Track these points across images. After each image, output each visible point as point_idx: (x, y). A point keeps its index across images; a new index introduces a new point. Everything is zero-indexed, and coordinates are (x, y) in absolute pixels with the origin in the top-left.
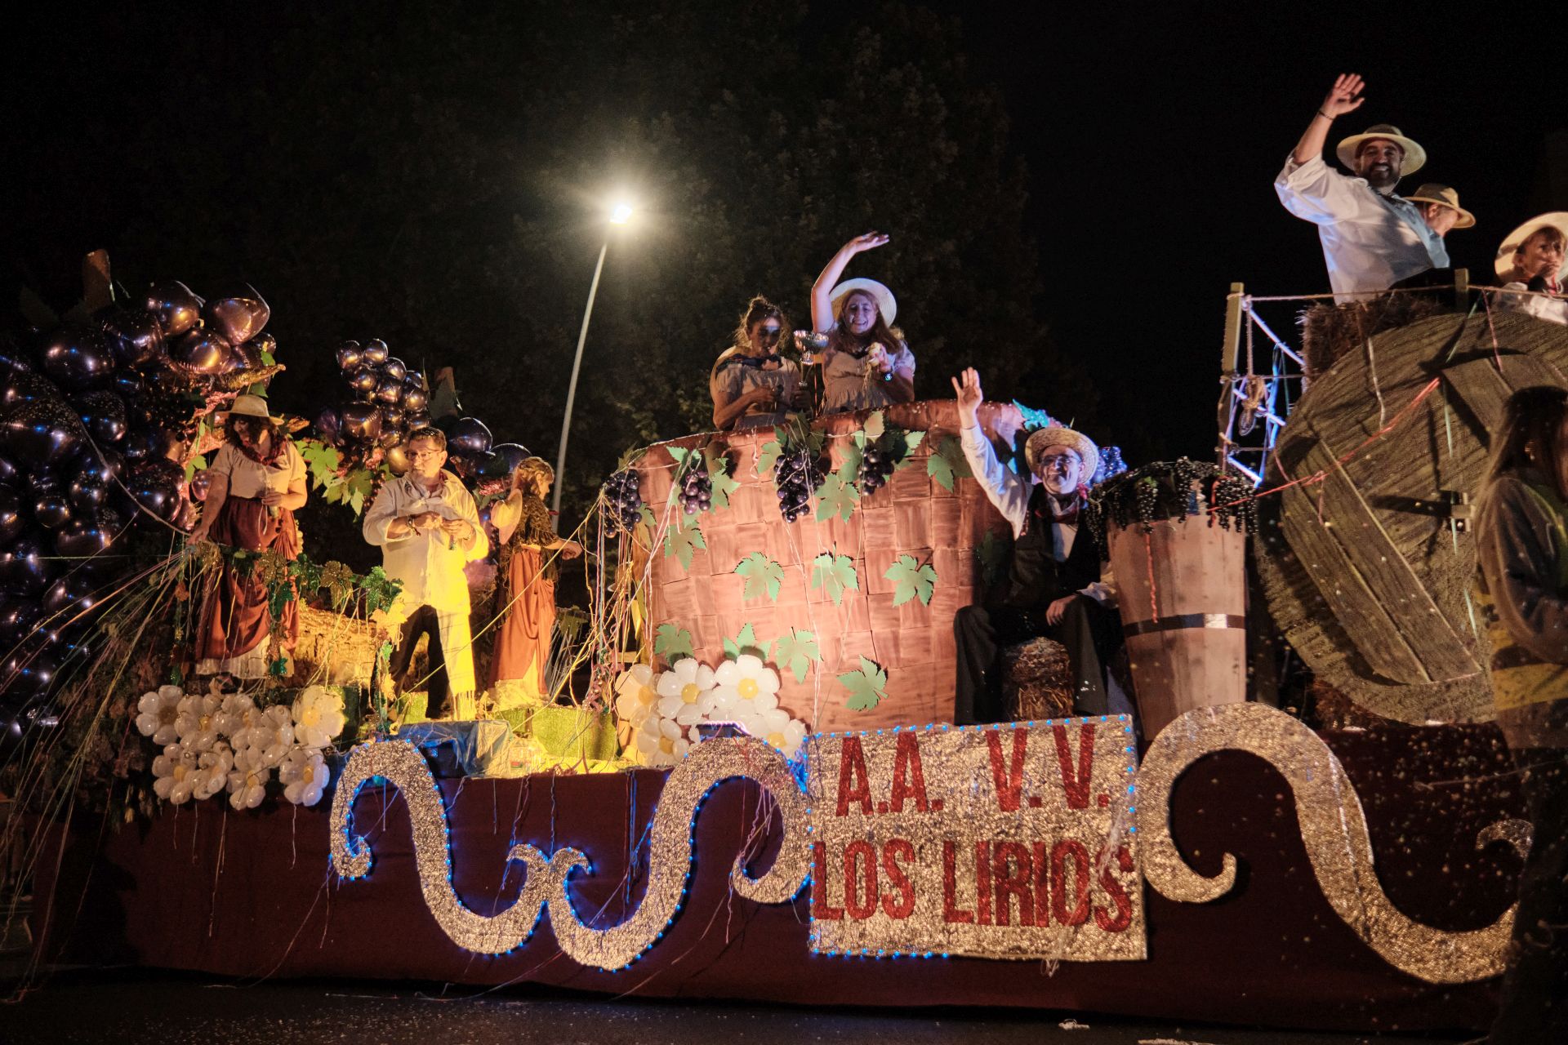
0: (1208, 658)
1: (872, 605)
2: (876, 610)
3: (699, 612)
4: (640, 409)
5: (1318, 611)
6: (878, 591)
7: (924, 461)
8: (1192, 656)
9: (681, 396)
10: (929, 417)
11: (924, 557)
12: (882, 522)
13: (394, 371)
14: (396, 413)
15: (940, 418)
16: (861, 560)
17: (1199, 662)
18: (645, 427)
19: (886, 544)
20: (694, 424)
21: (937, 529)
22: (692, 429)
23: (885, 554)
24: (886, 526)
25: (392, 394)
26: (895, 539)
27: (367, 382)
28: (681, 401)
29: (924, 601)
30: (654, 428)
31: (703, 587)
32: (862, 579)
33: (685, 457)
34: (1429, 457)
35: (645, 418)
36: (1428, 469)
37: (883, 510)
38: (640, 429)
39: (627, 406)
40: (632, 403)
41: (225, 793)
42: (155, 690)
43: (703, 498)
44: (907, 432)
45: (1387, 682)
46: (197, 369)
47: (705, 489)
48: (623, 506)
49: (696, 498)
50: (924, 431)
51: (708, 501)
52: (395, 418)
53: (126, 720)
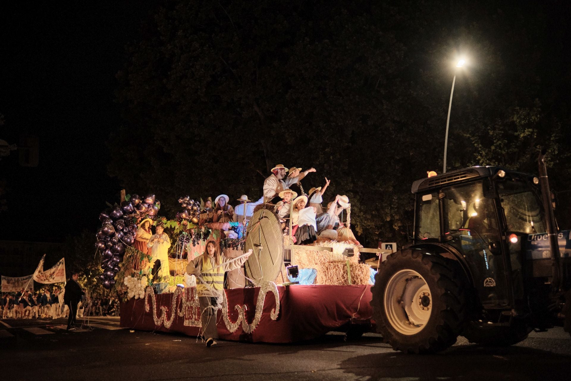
4: (473, 136)
5: (249, 265)
7: (213, 235)
9: (489, 129)
10: (213, 226)
13: (191, 202)
18: (476, 143)
20: (495, 140)
22: (495, 141)
27: (185, 205)
28: (490, 131)
30: (480, 142)
35: (476, 139)
38: (474, 143)
39: (468, 135)
40: (470, 134)
41: (134, 296)
42: (127, 276)
43: (187, 242)
44: (209, 229)
45: (254, 279)
46: (141, 211)
47: (188, 239)
48: (181, 242)
49: (186, 242)
50: (212, 229)
51: (189, 242)
52: (191, 212)
53: (123, 282)
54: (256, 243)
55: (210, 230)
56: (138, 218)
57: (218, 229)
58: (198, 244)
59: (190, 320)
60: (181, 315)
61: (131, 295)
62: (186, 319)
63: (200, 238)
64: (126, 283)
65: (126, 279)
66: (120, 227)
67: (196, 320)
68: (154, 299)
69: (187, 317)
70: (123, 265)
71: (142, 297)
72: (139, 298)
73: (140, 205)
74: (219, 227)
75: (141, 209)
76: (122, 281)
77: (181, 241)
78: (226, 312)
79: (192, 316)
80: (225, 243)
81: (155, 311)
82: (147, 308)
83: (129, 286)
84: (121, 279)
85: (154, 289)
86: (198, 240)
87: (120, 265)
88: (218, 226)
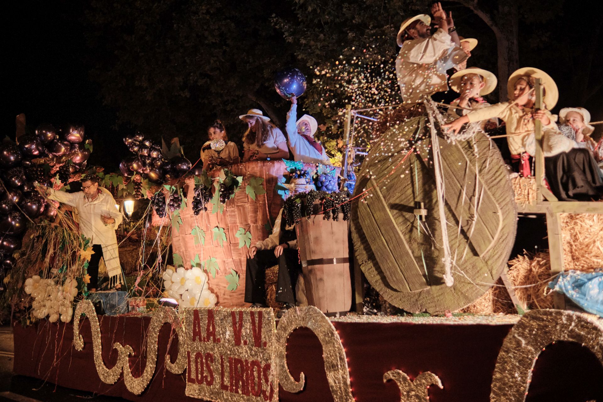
0: (325, 278)
1: (232, 248)
2: (234, 250)
3: (184, 249)
5: (371, 257)
6: (234, 242)
7: (245, 188)
8: (318, 277)
10: (246, 170)
11: (247, 228)
12: (233, 214)
13: (147, 144)
14: (148, 159)
15: (250, 169)
16: (227, 229)
17: (321, 280)
19: (235, 223)
21: (251, 216)
23: (235, 227)
24: (235, 215)
25: (145, 152)
26: (238, 221)
27: (136, 149)
29: (248, 247)
31: (184, 239)
32: (228, 237)
33: (170, 188)
34: (410, 186)
36: (410, 191)
37: (233, 209)
41: (48, 316)
42: (31, 277)
43: (176, 205)
44: (237, 176)
45: (395, 290)
46: (57, 154)
47: (177, 201)
48: (157, 208)
49: (173, 205)
50: (244, 175)
51: (179, 206)
52: (148, 162)
53: (22, 288)
54: (397, 202)
55: (240, 179)
56: (53, 166)
57: (258, 174)
58: (206, 209)
59: (204, 385)
60: (175, 369)
61: (40, 314)
62: (192, 381)
63: (211, 196)
64: (28, 290)
65: (29, 281)
66: (16, 181)
67: (224, 387)
68: (96, 326)
69: (193, 376)
70: (23, 254)
71: (67, 318)
72: (59, 320)
73: (57, 143)
74: (261, 171)
75: (58, 150)
76: (20, 285)
77: (157, 204)
78: (345, 383)
79: (213, 378)
80: (302, 203)
81: (98, 351)
82: (79, 343)
83: (34, 295)
84: (17, 281)
85: (95, 304)
86: (205, 201)
87: (16, 256)
88: (259, 168)
